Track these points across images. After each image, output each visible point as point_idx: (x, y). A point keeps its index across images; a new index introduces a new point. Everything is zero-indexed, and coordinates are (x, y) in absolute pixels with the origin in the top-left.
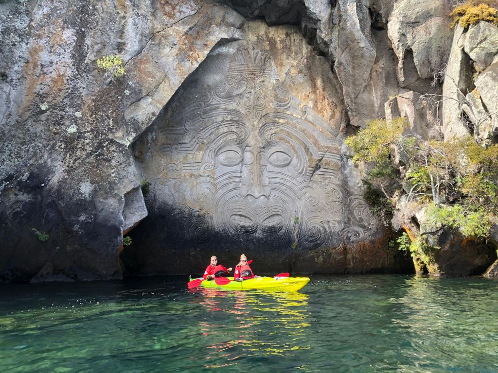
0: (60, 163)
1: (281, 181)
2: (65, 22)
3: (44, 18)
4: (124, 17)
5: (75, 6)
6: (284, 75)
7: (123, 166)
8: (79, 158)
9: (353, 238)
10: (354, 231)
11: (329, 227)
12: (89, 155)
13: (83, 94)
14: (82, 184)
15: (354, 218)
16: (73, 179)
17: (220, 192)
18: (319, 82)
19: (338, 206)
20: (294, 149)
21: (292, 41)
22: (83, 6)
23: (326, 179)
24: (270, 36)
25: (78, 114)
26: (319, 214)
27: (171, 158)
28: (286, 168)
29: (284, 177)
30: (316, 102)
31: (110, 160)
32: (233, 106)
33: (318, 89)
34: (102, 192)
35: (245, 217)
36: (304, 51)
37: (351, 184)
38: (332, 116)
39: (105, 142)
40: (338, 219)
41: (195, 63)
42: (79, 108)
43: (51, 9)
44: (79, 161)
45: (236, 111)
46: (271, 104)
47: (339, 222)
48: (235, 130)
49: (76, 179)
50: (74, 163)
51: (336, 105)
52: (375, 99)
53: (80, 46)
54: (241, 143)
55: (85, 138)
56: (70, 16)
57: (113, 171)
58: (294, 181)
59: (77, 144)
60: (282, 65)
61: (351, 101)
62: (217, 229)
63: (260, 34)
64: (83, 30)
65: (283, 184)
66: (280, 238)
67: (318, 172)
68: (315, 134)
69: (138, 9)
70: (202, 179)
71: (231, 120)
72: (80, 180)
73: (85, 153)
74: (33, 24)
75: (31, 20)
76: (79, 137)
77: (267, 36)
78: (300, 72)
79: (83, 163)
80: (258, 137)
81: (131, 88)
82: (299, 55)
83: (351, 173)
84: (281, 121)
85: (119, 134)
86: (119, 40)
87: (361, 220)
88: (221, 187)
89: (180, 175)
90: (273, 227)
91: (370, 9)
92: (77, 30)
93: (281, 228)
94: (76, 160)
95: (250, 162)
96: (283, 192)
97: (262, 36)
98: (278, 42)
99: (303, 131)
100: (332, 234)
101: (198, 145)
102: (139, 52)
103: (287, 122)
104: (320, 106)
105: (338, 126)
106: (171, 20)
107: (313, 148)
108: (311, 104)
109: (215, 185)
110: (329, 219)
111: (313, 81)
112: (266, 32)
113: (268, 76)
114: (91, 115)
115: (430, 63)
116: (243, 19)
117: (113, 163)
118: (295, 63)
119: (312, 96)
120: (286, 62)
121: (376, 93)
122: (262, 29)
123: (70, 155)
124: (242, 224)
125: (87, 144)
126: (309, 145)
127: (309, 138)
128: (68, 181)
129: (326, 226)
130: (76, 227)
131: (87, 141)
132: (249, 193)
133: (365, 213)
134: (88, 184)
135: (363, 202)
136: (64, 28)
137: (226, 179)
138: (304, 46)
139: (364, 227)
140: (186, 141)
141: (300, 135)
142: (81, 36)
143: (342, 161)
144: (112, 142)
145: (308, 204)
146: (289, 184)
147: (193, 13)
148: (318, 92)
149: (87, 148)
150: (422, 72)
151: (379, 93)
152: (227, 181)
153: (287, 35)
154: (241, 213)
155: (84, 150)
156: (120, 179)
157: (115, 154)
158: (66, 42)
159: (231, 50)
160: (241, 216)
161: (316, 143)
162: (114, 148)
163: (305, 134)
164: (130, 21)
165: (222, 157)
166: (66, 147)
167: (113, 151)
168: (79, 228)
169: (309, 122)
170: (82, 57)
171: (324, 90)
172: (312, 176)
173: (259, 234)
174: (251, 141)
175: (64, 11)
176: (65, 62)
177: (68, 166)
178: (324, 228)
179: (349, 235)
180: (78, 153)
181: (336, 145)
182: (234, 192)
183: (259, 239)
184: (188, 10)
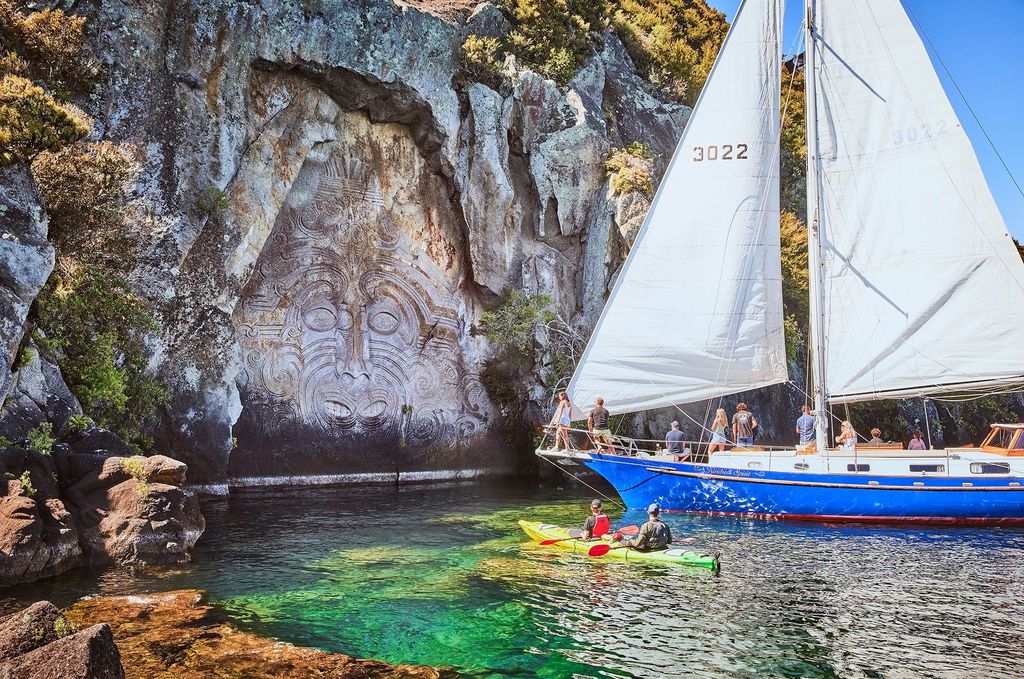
0: (159, 340)
1: (386, 355)
2: (149, 132)
3: (123, 126)
4: (217, 124)
5: (159, 106)
6: (391, 201)
7: (229, 344)
8: (181, 334)
9: (466, 432)
10: (467, 422)
11: (443, 418)
12: (192, 330)
13: (177, 241)
14: (186, 369)
15: (469, 405)
16: (175, 363)
17: (309, 370)
18: (434, 214)
19: (453, 391)
20: (402, 309)
21: (402, 149)
22: (169, 108)
23: (440, 353)
24: (374, 139)
25: (175, 271)
26: (431, 401)
27: (244, 318)
28: (391, 337)
29: (389, 348)
30: (431, 244)
31: (216, 337)
32: (325, 242)
33: (432, 224)
34: (210, 380)
35: (341, 404)
36: (417, 166)
37: (466, 359)
38: (450, 265)
39: (207, 311)
40: (452, 408)
41: (288, 183)
42: (174, 261)
43: (130, 111)
44: (181, 338)
45: (330, 252)
46: (374, 242)
47: (453, 412)
48: (328, 279)
49: (180, 362)
50: (175, 341)
51: (454, 250)
52: (507, 253)
53: (169, 169)
54: (336, 299)
55: (185, 305)
56: (154, 122)
57: (219, 351)
58: (401, 355)
59: (177, 315)
60: (388, 185)
61: (478, 251)
62: (306, 422)
63: (361, 135)
64: (171, 144)
65: (388, 359)
66: (384, 432)
67: (431, 342)
68: (429, 289)
69: (231, 109)
70: (286, 349)
71: (322, 264)
72: (184, 365)
73: (187, 327)
74: (109, 134)
75: (107, 129)
76: (179, 305)
77: (370, 139)
78: (411, 198)
79: (186, 341)
80: (358, 291)
81: (230, 232)
82: (411, 171)
83: (467, 344)
84: (388, 268)
85: (223, 298)
86: (214, 159)
87: (477, 407)
88: (310, 362)
89: (257, 342)
90: (375, 418)
91: (509, 131)
92: (164, 145)
93: (385, 421)
94: (177, 337)
95: (347, 327)
96: (387, 370)
97: (362, 138)
98: (384, 150)
99: (414, 284)
100: (446, 427)
101: (279, 299)
102: (235, 176)
103: (395, 270)
104: (434, 250)
105: (455, 279)
106: (262, 119)
107: (425, 310)
108: (424, 247)
109: (302, 359)
110: (442, 408)
111: (427, 211)
112: (368, 132)
113: (370, 201)
114: (190, 273)
115: (575, 219)
116: (338, 108)
117: (219, 340)
118: (405, 183)
119: (426, 235)
120: (392, 180)
121: (509, 245)
122: (363, 126)
123: (171, 330)
124: (338, 414)
125: (189, 314)
126: (421, 305)
127: (422, 295)
128: (171, 365)
129: (439, 417)
130: (184, 428)
131: (188, 310)
132: (347, 371)
133: (481, 399)
134: (194, 369)
135: (480, 384)
136: (147, 142)
137: (315, 351)
138: (417, 159)
139: (479, 417)
140: (263, 293)
141: (410, 290)
142: (169, 153)
143: (459, 328)
144: (216, 311)
145: (418, 387)
146: (396, 359)
147: (285, 105)
148: (432, 228)
149: (189, 319)
150: (566, 228)
151: (513, 245)
152: (318, 353)
153: (396, 139)
154: (336, 399)
155: (186, 322)
156: (227, 361)
157: (221, 328)
158: (151, 163)
159: (322, 155)
160: (335, 402)
161: (429, 302)
162: (218, 320)
163: (417, 289)
164: (224, 128)
165: (310, 319)
166: (165, 318)
167: (219, 323)
168: (188, 429)
169: (422, 272)
170: (173, 185)
171: (440, 226)
172: (423, 348)
173: (357, 429)
174: (350, 297)
175: (147, 116)
176: (154, 194)
177: (169, 345)
178: (436, 419)
179: (463, 427)
180: (179, 326)
181: (453, 306)
182: (326, 368)
183: (358, 436)
184: (280, 102)
